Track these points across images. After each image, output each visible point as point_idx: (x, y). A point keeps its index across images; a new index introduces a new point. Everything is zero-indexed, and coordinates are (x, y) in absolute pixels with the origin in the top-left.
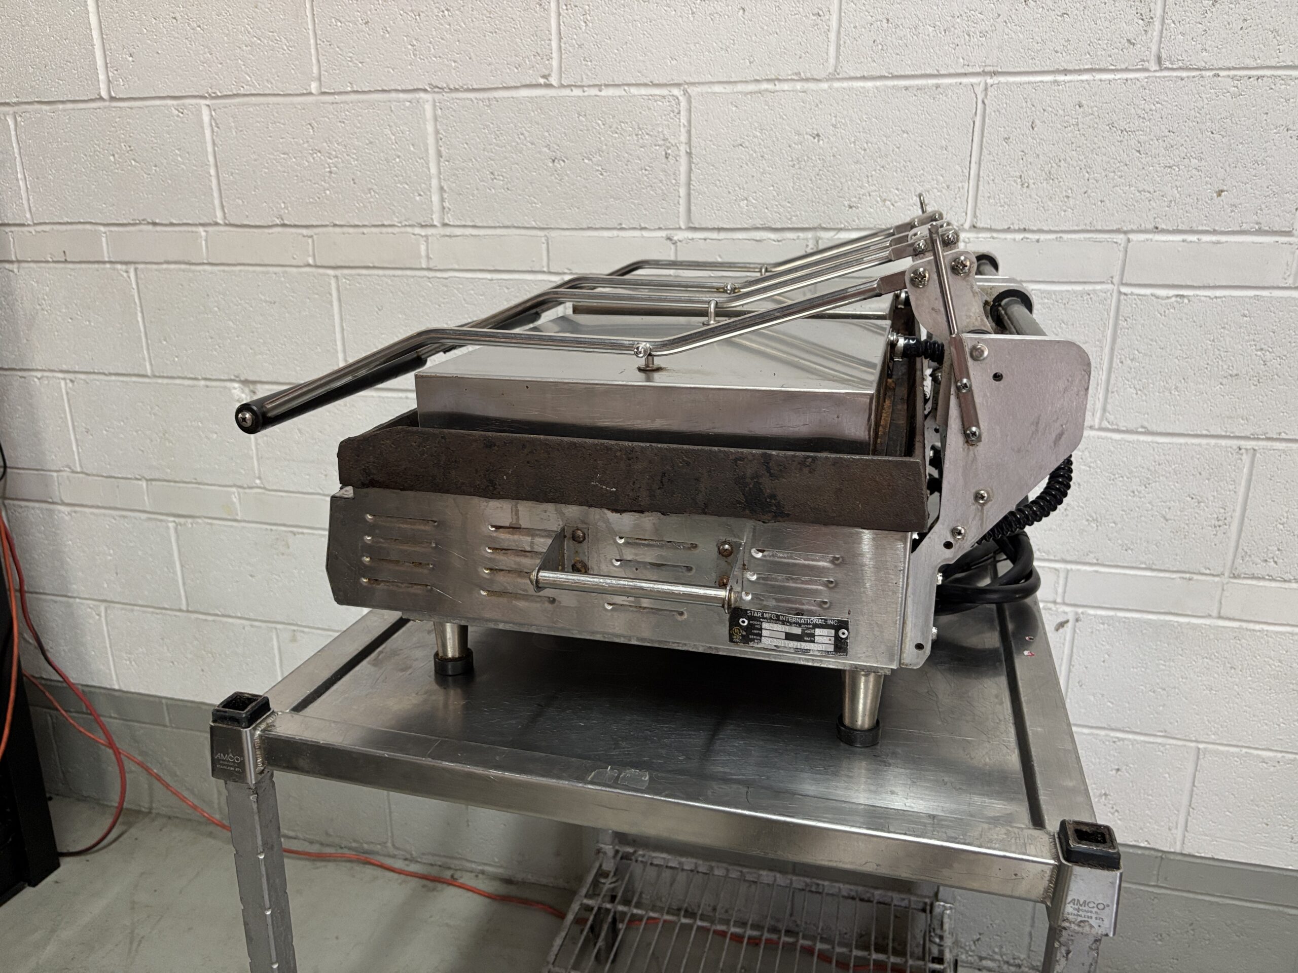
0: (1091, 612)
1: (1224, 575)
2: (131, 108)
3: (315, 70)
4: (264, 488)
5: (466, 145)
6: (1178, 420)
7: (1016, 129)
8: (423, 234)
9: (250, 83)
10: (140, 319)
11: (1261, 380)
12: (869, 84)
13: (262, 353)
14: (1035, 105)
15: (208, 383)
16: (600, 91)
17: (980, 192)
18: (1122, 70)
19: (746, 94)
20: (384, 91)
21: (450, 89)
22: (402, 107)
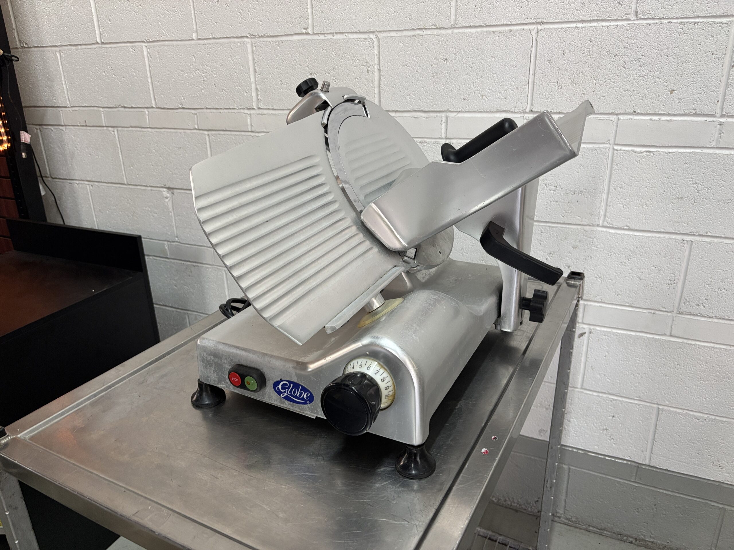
0: (598, 328)
1: (673, 312)
2: (111, 48)
3: (195, 27)
4: (179, 242)
5: (268, 66)
6: (647, 223)
7: (554, 55)
8: (249, 113)
9: (165, 34)
10: (120, 155)
11: (695, 201)
12: (473, 30)
13: (175, 174)
14: (565, 41)
15: (152, 188)
16: (333, 36)
17: (535, 91)
18: (615, 20)
19: (408, 37)
20: (227, 37)
21: (259, 36)
22: (236, 46)
